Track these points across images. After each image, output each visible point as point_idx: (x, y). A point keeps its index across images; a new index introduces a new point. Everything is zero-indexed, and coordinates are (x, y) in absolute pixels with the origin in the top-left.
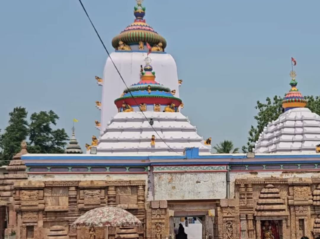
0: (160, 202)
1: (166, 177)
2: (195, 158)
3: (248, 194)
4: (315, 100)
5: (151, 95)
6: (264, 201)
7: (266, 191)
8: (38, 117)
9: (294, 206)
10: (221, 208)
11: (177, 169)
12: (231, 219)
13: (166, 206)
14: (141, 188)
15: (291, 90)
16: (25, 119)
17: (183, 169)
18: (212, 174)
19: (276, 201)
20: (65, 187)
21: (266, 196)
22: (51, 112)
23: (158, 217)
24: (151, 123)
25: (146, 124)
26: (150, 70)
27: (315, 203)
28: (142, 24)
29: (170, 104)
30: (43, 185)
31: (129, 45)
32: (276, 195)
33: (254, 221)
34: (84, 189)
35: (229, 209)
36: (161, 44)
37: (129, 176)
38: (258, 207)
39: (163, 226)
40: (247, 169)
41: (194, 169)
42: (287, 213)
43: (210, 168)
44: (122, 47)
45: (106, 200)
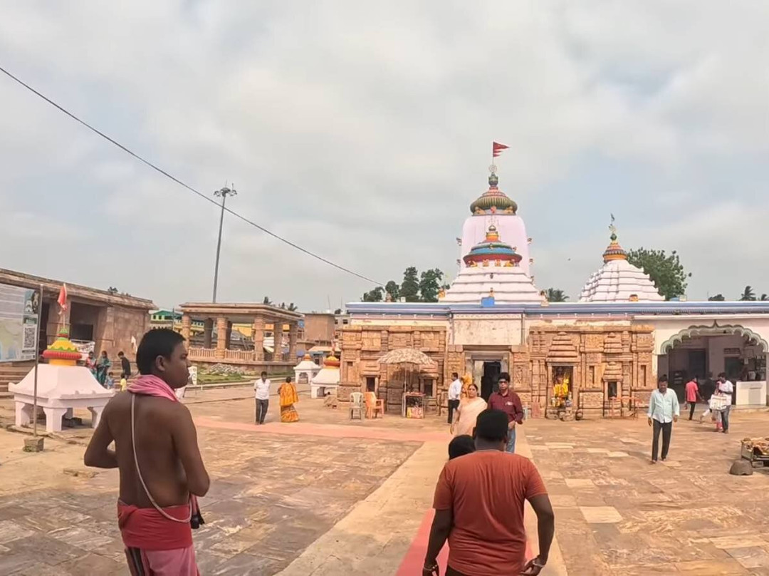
0: (456, 346)
1: (465, 323)
2: (490, 307)
3: (541, 341)
4: (657, 254)
5: (493, 252)
6: (555, 348)
7: (558, 338)
8: (427, 274)
9: (585, 353)
10: (513, 353)
11: (475, 316)
12: (522, 364)
13: (461, 350)
14: (442, 333)
15: (611, 244)
16: (417, 277)
17: (480, 316)
18: (507, 321)
19: (567, 348)
20: (378, 330)
21: (557, 343)
22: (437, 270)
23: (454, 359)
24: (492, 277)
25: (487, 278)
26: (494, 230)
27: (605, 351)
28: (495, 191)
29: (510, 260)
30: (360, 328)
31: (484, 210)
32: (567, 342)
33: (546, 365)
34: (393, 332)
35: (520, 354)
36: (511, 207)
37: (433, 322)
38: (550, 354)
39: (458, 367)
40: (542, 317)
41: (490, 316)
42: (578, 359)
43: (505, 316)
44: (478, 211)
45: (412, 343)
